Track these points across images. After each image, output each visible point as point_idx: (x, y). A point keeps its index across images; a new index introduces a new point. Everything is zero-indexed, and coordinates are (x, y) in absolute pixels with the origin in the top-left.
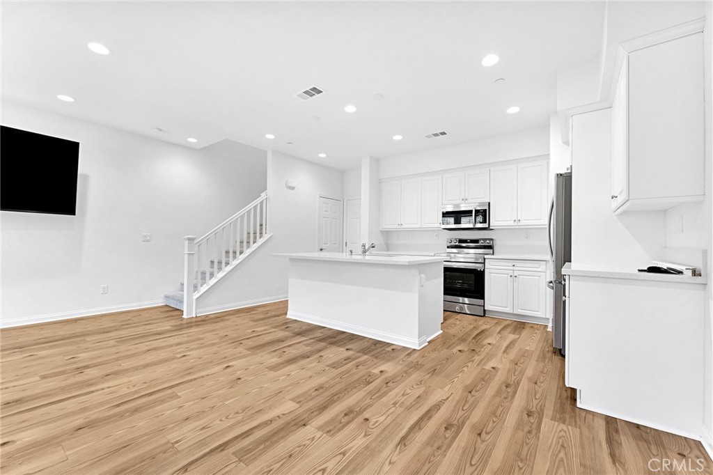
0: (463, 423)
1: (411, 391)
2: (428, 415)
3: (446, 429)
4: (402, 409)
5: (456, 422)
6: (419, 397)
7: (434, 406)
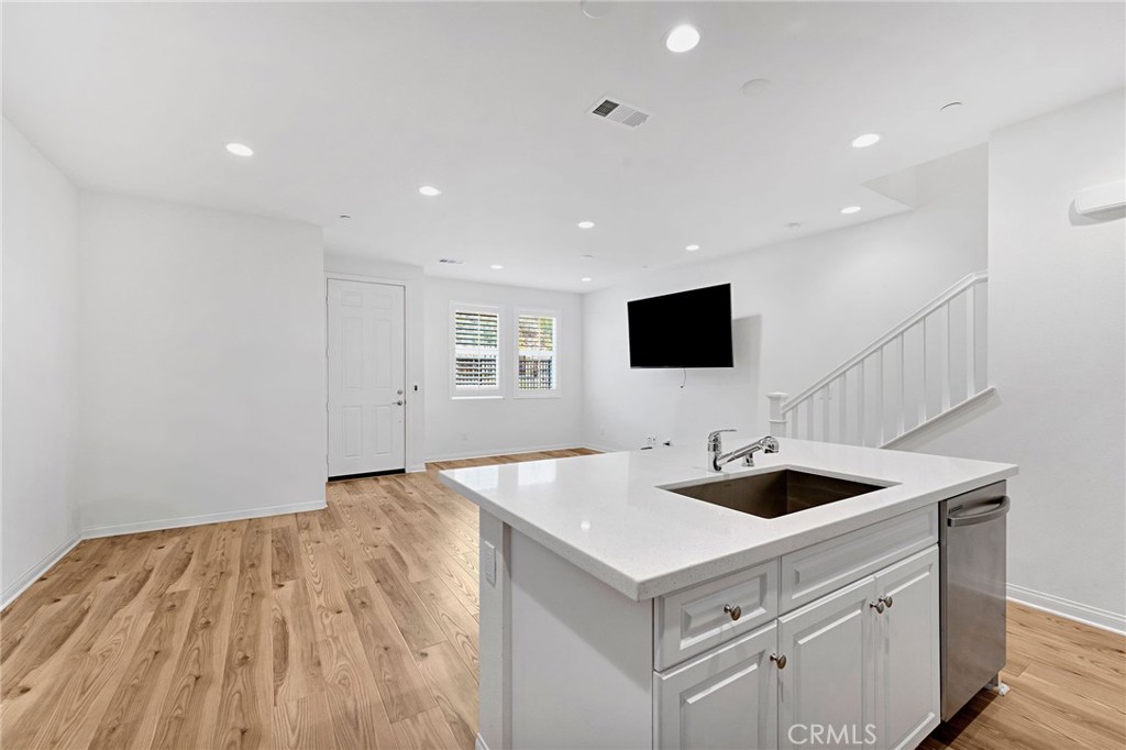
0: (227, 676)
1: (340, 664)
2: (282, 656)
3: (246, 658)
4: (320, 638)
5: (239, 671)
6: (319, 664)
7: (285, 670)
